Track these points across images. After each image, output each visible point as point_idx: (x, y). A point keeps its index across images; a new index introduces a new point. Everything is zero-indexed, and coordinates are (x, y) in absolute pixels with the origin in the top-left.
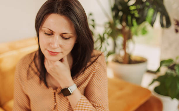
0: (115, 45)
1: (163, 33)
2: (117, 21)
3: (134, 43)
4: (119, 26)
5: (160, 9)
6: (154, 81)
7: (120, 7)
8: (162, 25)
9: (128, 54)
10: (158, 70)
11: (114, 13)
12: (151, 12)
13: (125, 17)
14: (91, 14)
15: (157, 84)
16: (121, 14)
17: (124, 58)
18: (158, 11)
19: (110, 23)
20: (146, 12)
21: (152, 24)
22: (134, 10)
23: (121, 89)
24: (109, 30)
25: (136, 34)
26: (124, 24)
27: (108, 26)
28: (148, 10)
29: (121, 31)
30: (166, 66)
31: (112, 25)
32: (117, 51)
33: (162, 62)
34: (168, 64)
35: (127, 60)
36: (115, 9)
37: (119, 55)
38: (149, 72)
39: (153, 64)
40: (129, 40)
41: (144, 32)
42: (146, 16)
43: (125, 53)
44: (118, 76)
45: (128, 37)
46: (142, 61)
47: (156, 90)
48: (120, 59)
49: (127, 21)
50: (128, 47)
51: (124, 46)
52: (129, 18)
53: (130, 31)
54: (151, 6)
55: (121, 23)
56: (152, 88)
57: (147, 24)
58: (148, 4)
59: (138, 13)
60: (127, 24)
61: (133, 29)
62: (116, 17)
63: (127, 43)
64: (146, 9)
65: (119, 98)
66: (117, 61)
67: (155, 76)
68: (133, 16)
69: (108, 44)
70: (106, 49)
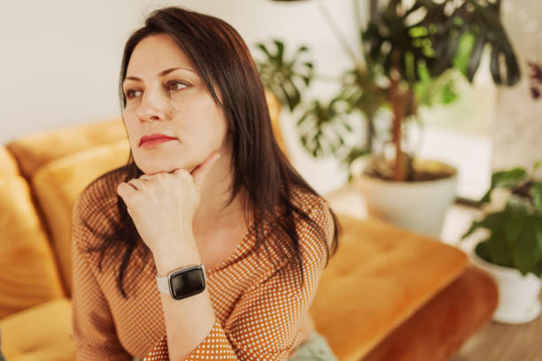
0: (371, 131)
1: (499, 99)
2: (378, 69)
3: (421, 125)
4: (382, 81)
5: (491, 35)
6: (475, 226)
7: (384, 31)
8: (497, 79)
9: (406, 155)
10: (487, 199)
11: (368, 47)
12: (466, 43)
13: (396, 56)
14: (303, 49)
15: (482, 235)
16: (386, 48)
17: (395, 166)
18: (486, 41)
19: (356, 73)
20: (453, 44)
21: (470, 75)
22: (422, 38)
23: (388, 248)
24: (355, 92)
25: (427, 101)
26: (395, 74)
27: (351, 79)
28: (458, 39)
29: (387, 95)
30: (507, 187)
31: (362, 79)
32: (378, 146)
33: (497, 178)
34: (512, 182)
35: (403, 170)
36: (371, 34)
37: (382, 158)
38: (462, 202)
39: (474, 183)
40: (408, 119)
41: (449, 96)
42: (454, 54)
43: (399, 152)
44: (380, 214)
45: (406, 109)
46: (443, 174)
47: (481, 250)
48: (384, 168)
49: (402, 67)
50: (406, 137)
51: (396, 134)
52: (409, 59)
53: (411, 93)
54: (466, 27)
55: (387, 72)
56: (469, 246)
57: (455, 76)
58: (458, 21)
59: (434, 47)
60: (404, 76)
61: (420, 89)
62: (373, 55)
63: (403, 126)
64: (455, 34)
65: (381, 273)
66: (376, 174)
67: (478, 215)
68: (419, 54)
69: (349, 128)
70: (342, 142)
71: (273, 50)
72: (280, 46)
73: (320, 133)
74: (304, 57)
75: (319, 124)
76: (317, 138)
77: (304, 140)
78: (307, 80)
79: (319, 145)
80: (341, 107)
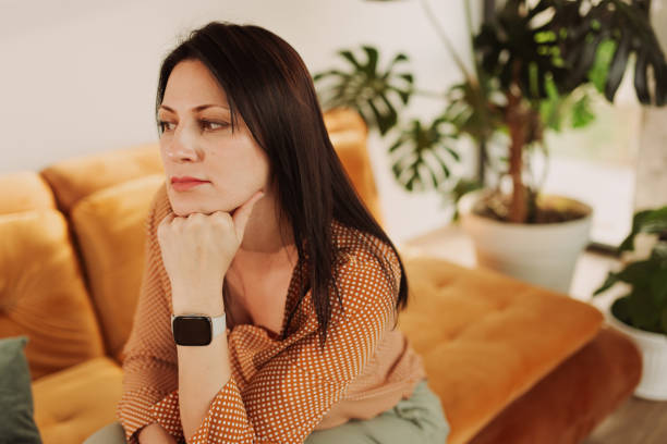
0: (483, 158)
1: (644, 119)
2: (494, 83)
3: (546, 152)
4: (499, 99)
5: (637, 43)
6: (612, 279)
7: (502, 36)
8: (643, 96)
9: (528, 189)
10: (628, 244)
11: (480, 57)
12: (606, 52)
13: (517, 67)
14: (401, 57)
15: (620, 290)
16: (504, 57)
17: (513, 204)
18: (630, 49)
19: (466, 87)
20: (589, 50)
21: (609, 92)
22: (549, 44)
23: (502, 305)
24: (463, 110)
25: (554, 123)
26: (515, 90)
27: (458, 95)
28: (596, 47)
29: (503, 114)
30: (652, 232)
31: (472, 94)
32: (492, 178)
33: (640, 219)
34: (662, 225)
35: (523, 209)
36: (484, 41)
37: (498, 191)
38: (596, 249)
39: (611, 226)
40: (530, 147)
41: (582, 116)
42: (591, 66)
43: (518, 186)
44: (493, 262)
45: (528, 134)
46: (572, 214)
47: (618, 308)
48: (501, 210)
49: (524, 81)
50: (528, 165)
51: (515, 163)
52: (533, 70)
53: (535, 112)
54: (606, 33)
55: (505, 88)
56: (604, 303)
57: (590, 93)
58: (596, 24)
59: (564, 56)
60: (527, 93)
61: (546, 108)
62: (487, 66)
63: (525, 154)
64: (590, 39)
65: (494, 335)
66: (488, 213)
67: (616, 266)
68: (545, 64)
69: (456, 156)
70: (447, 173)
71: (362, 58)
72: (372, 53)
73: (420, 161)
74: (402, 68)
75: (419, 150)
76: (415, 167)
77: (397, 171)
78: (405, 97)
79: (416, 175)
80: (446, 129)
